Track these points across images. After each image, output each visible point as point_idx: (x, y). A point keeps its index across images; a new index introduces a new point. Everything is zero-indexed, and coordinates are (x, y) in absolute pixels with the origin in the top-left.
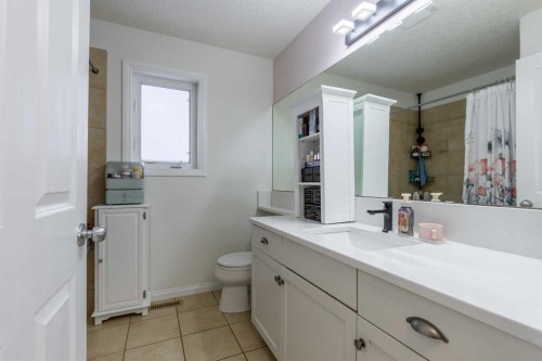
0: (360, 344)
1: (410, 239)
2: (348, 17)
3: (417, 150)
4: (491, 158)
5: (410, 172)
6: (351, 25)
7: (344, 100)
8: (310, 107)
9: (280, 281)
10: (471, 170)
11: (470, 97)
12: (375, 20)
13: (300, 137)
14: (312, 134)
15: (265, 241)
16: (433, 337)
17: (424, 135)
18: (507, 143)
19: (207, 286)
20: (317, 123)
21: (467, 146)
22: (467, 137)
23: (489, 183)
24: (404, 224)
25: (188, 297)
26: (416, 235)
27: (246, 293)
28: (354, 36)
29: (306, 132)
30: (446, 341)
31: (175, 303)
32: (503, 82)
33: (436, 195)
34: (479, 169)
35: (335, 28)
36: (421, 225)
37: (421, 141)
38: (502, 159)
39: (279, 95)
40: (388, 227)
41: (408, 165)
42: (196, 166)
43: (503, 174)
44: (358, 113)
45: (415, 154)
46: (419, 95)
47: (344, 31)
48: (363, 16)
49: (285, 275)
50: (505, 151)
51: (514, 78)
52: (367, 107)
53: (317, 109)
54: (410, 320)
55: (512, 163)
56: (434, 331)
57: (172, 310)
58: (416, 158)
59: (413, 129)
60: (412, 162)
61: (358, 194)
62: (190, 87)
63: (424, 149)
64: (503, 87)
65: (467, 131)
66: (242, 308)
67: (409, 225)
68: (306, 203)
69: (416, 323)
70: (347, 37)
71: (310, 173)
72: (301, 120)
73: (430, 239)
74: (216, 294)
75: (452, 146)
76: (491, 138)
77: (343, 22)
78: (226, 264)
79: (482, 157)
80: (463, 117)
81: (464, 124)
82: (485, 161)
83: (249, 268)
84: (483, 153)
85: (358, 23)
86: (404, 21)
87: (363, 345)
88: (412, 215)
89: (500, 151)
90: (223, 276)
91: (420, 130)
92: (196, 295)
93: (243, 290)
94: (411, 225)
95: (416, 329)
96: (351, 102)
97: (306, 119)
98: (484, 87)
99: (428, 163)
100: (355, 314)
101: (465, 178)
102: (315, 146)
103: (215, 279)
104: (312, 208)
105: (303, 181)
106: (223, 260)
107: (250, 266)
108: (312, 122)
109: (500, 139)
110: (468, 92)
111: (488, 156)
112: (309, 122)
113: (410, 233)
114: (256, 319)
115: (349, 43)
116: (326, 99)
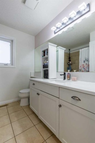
0: (60, 106)
1: (70, 81)
2: (55, 26)
3: (69, 63)
4: (85, 64)
5: (68, 68)
6: (56, 28)
7: (54, 47)
8: (45, 49)
9: (38, 94)
10: (80, 67)
11: (80, 50)
12: (61, 28)
13: (43, 56)
14: (46, 56)
15: (34, 84)
16: (77, 100)
17: (70, 59)
18: (88, 61)
19: (16, 100)
20: (47, 53)
21: (80, 61)
22: (80, 59)
23: (84, 70)
24: (68, 78)
25: (10, 103)
26: (71, 80)
27: (28, 100)
28: (56, 31)
29: (44, 55)
30: (80, 100)
31: (6, 105)
32: (87, 47)
33: (75, 71)
34: (82, 67)
35: (52, 29)
36: (72, 77)
37: (70, 61)
38: (87, 64)
39: (36, 46)
40: (65, 79)
41: (67, 66)
42: (12, 65)
43: (87, 68)
44: (57, 51)
45: (69, 64)
46: (69, 50)
47: (54, 30)
48: (59, 26)
49: (40, 92)
50: (87, 62)
51: (89, 46)
52: (59, 50)
53: (47, 49)
54: (72, 97)
55: (89, 65)
56: (78, 99)
57: (5, 107)
58: (69, 65)
59: (68, 58)
60: (68, 66)
61: (57, 72)
62: (10, 41)
63: (70, 62)
64: (87, 48)
65: (80, 58)
66: (27, 104)
67: (69, 78)
68: (44, 74)
69: (73, 98)
70: (55, 32)
71: (45, 66)
72: (43, 52)
73: (74, 80)
74: (19, 101)
75: (76, 62)
76: (85, 60)
77: (54, 27)
78: (22, 92)
79: (83, 64)
80: (79, 55)
81: (79, 57)
82: (83, 65)
83: (29, 93)
84: (83, 63)
85: (57, 28)
86: (68, 29)
87: (61, 106)
88: (70, 75)
89: (86, 62)
90: (21, 96)
91: (70, 58)
92: (12, 102)
93: (27, 99)
94: (70, 78)
95: (74, 99)
96: (56, 48)
97: (44, 52)
98: (83, 48)
99: (71, 66)
100: (59, 99)
101: (79, 69)
102: (47, 59)
103: (18, 97)
104: (46, 75)
105: (44, 68)
106: (21, 91)
107: (29, 92)
108: (46, 53)
109: (86, 60)
110: (80, 49)
111: (84, 64)
112: (45, 53)
113: (70, 79)
114: (31, 106)
115: (55, 33)
116: (50, 46)
